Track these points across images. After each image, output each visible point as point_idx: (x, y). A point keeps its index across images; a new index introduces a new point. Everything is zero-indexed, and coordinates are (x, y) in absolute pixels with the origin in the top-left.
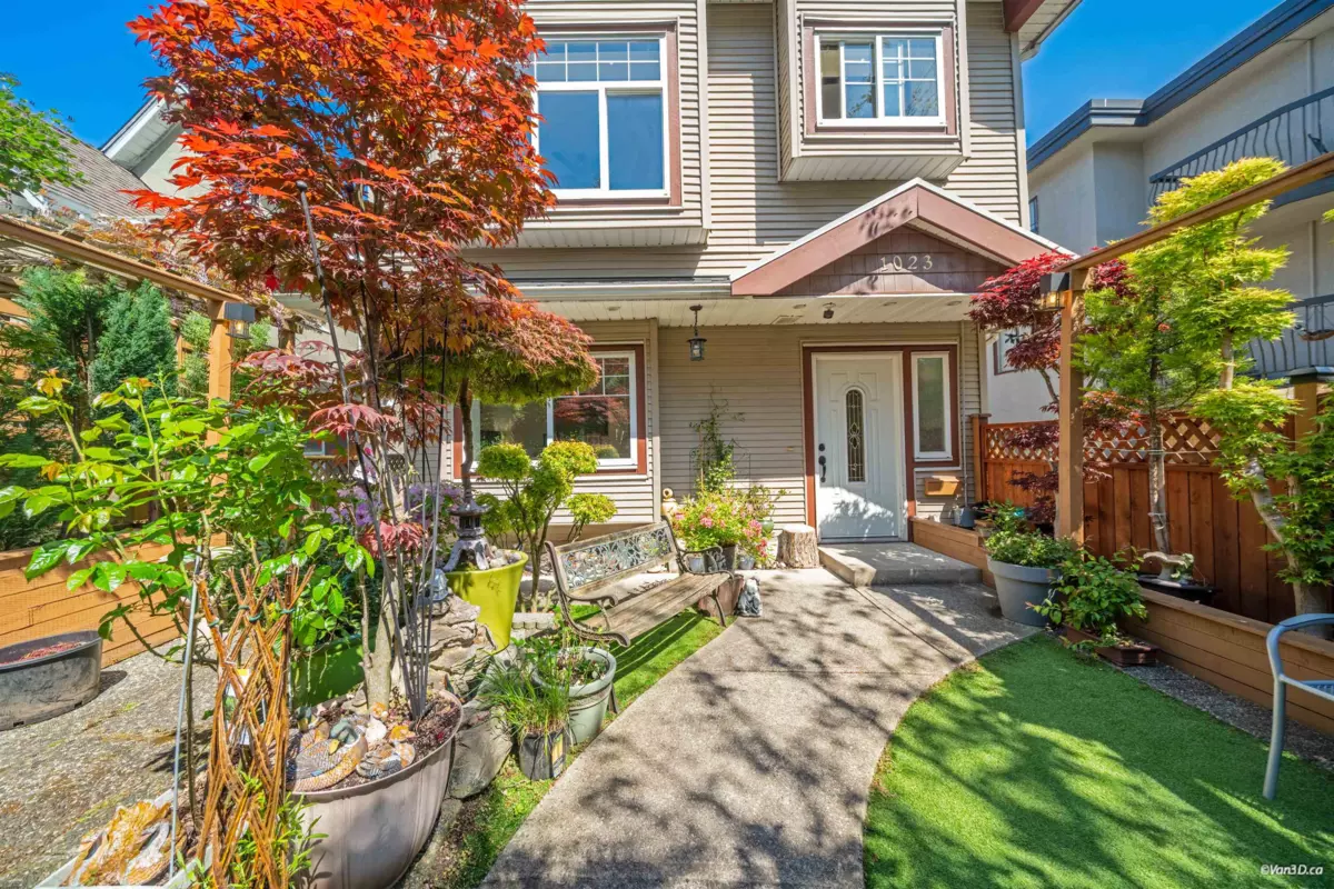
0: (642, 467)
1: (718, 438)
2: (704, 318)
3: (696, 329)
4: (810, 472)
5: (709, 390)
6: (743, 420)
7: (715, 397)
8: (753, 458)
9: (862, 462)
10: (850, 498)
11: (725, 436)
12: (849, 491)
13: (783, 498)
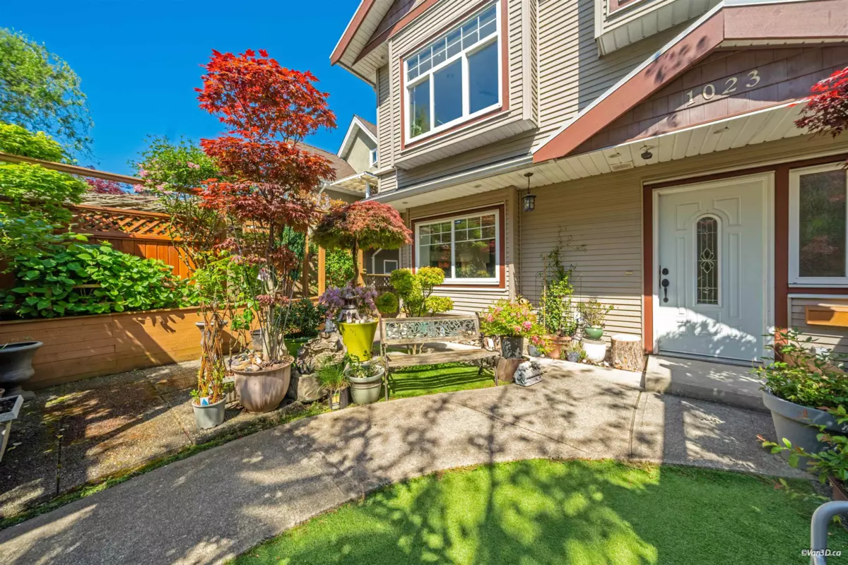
0: (502, 284)
1: (561, 264)
2: (535, 181)
3: (529, 190)
4: (648, 292)
5: (558, 229)
6: (585, 250)
7: (562, 234)
8: (583, 279)
9: (716, 285)
10: (698, 318)
11: (566, 264)
12: (697, 312)
13: (611, 312)
